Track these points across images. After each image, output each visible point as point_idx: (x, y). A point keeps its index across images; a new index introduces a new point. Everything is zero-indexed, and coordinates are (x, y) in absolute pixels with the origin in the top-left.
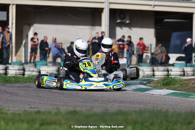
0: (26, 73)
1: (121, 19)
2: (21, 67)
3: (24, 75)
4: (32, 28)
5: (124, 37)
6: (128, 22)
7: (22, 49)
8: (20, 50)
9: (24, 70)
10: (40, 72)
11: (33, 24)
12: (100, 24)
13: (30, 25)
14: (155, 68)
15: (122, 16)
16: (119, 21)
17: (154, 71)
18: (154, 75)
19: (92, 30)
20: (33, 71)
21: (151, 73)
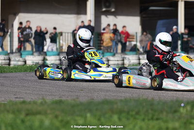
0: (12, 63)
1: (106, 7)
2: (6, 57)
3: (9, 64)
4: (17, 18)
5: (109, 25)
6: (113, 10)
7: (8, 38)
8: (6, 40)
9: (9, 60)
10: (25, 62)
11: (18, 14)
12: (85, 13)
13: (15, 14)
14: (141, 57)
15: (107, 4)
16: (104, 9)
17: (139, 59)
18: (139, 64)
19: (78, 18)
20: (19, 61)
21: (137, 61)
